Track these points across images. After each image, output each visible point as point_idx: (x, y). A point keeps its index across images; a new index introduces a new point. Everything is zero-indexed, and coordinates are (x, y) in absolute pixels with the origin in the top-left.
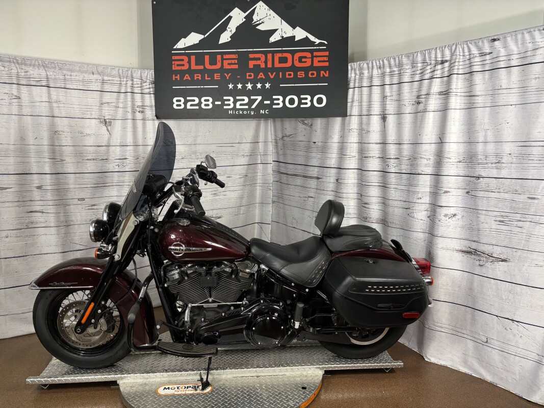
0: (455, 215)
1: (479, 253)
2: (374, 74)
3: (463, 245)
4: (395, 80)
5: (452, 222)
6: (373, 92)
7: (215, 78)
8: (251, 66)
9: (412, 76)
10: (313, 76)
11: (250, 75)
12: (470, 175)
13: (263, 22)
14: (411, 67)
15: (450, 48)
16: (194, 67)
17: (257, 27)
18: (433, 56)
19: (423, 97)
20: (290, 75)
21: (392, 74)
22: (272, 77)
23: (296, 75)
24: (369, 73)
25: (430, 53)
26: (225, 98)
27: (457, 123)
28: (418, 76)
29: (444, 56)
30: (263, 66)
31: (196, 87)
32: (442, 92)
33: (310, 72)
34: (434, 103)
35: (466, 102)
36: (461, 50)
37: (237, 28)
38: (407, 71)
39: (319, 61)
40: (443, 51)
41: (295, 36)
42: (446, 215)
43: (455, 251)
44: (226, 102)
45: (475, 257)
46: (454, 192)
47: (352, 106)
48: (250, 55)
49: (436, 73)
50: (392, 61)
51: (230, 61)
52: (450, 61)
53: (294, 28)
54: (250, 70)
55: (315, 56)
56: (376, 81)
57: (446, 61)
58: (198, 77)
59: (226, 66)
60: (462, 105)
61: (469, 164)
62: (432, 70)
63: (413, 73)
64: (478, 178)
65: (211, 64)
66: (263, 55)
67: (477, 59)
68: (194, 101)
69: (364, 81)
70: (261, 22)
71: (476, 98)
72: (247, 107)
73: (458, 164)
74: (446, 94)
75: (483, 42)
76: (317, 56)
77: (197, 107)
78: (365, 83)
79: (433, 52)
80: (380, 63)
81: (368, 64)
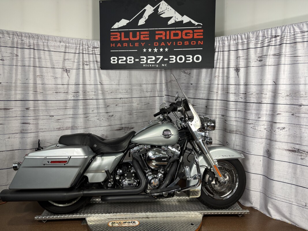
0: (284, 128)
1: (301, 151)
2: (231, 43)
3: (290, 146)
4: (245, 47)
5: (283, 132)
6: (231, 54)
7: (136, 46)
8: (157, 38)
9: (256, 45)
10: (194, 44)
11: (156, 44)
12: (294, 104)
13: (164, 13)
14: (255, 39)
15: (281, 28)
16: (123, 39)
17: (160, 16)
18: (269, 33)
19: (263, 57)
20: (180, 43)
21: (243, 43)
22: (169, 45)
23: (183, 43)
24: (228, 43)
25: (267, 31)
26: (141, 57)
27: (286, 73)
28: (259, 44)
29: (277, 33)
30: (164, 38)
31: (124, 51)
32: (275, 54)
33: (192, 42)
34: (270, 60)
35: (291, 60)
36: (288, 29)
37: (149, 16)
38: (252, 41)
39: (197, 35)
40: (276, 30)
41: (183, 21)
42: (278, 128)
43: (284, 150)
44: (142, 60)
45: (298, 154)
46: (284, 114)
47: (217, 62)
48: (156, 32)
49: (271, 43)
50: (243, 36)
51: (144, 36)
52: (281, 36)
53: (183, 16)
54: (156, 41)
55: (195, 32)
56: (233, 48)
57: (278, 36)
58: (125, 45)
59: (142, 39)
60: (289, 62)
61: (294, 97)
62: (269, 41)
63: (256, 43)
64: (301, 105)
65: (133, 37)
66: (164, 32)
67: (299, 35)
68: (123, 59)
69: (225, 48)
70: (163, 12)
71: (299, 58)
72: (154, 62)
73: (287, 97)
74: (278, 55)
75: (303, 25)
76: (196, 32)
77: (125, 63)
78: (226, 49)
79: (270, 30)
80: (235, 37)
81: (227, 38)
